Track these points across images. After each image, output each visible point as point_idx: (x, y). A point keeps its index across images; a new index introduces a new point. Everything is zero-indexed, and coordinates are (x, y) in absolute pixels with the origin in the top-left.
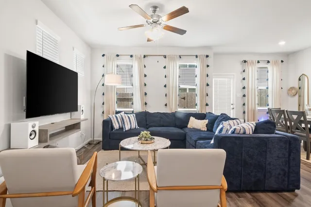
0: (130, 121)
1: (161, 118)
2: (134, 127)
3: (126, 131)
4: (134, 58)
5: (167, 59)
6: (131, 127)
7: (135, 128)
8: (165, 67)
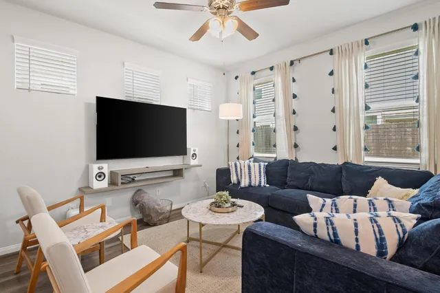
0: (250, 173)
1: (312, 173)
2: (257, 184)
3: (242, 188)
4: (275, 70)
5: (336, 55)
6: (250, 183)
7: (260, 186)
8: (331, 73)
